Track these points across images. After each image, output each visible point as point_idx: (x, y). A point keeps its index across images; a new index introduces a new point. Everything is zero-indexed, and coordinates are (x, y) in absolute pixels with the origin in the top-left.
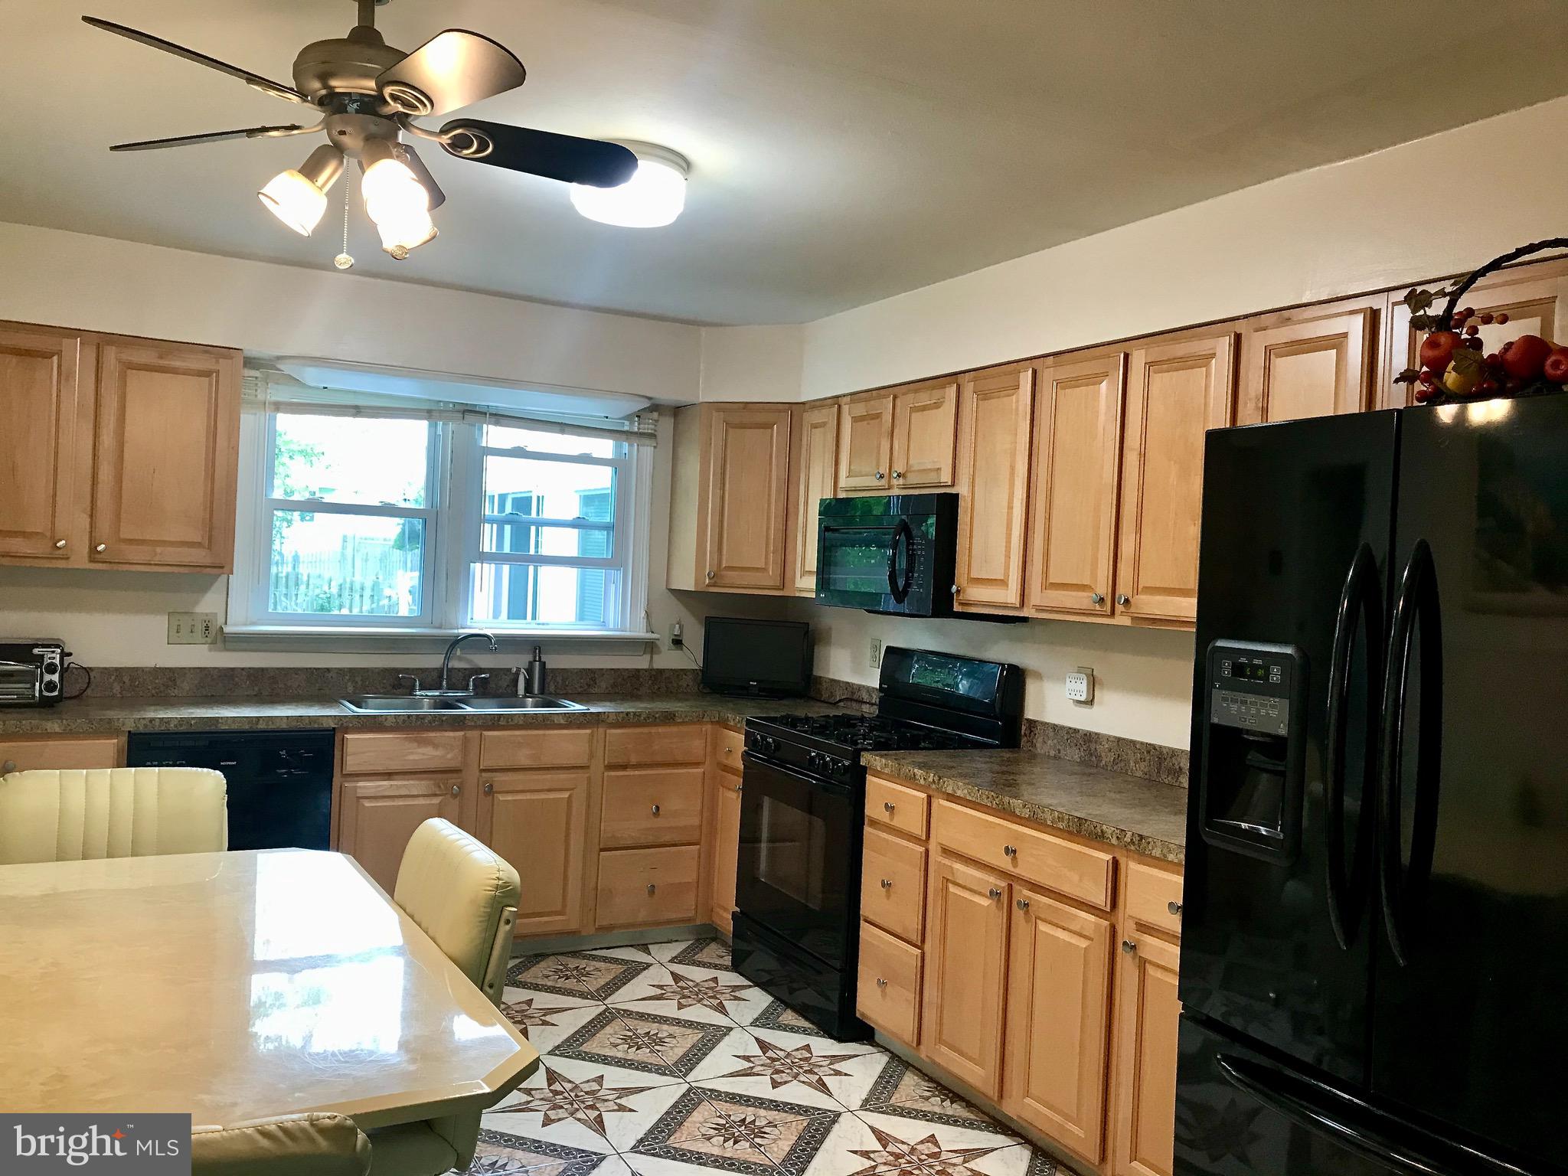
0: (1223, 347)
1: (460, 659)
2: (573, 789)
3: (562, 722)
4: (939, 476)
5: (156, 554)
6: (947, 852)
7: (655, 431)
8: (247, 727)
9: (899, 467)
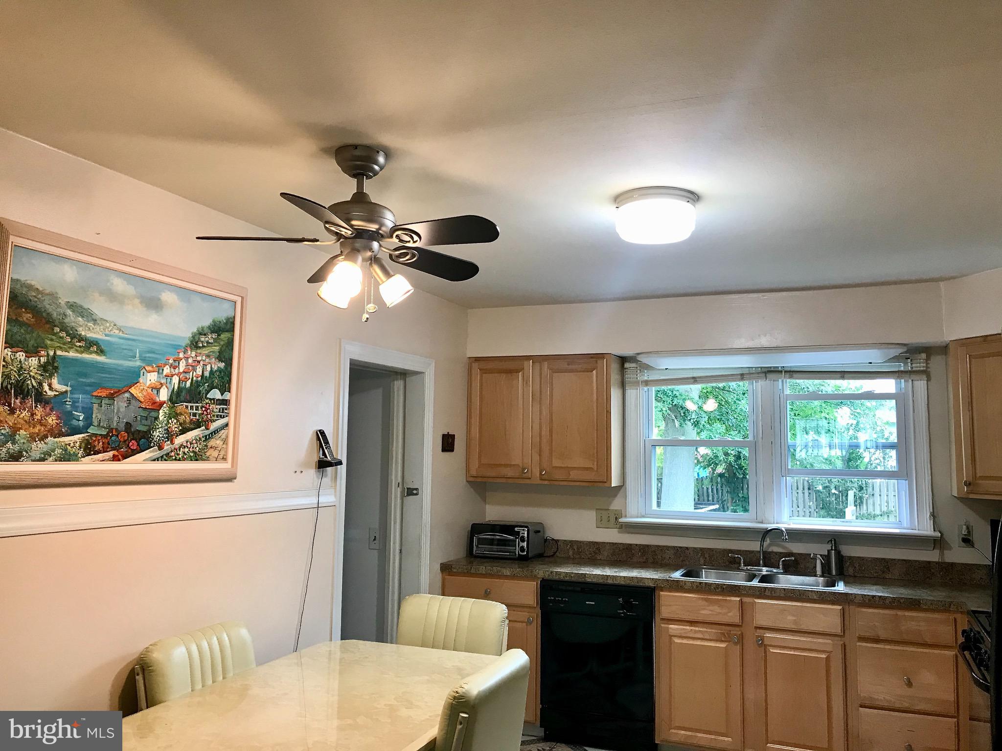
2: (830, 652)
5: (570, 475)
7: (927, 368)
8: (601, 581)
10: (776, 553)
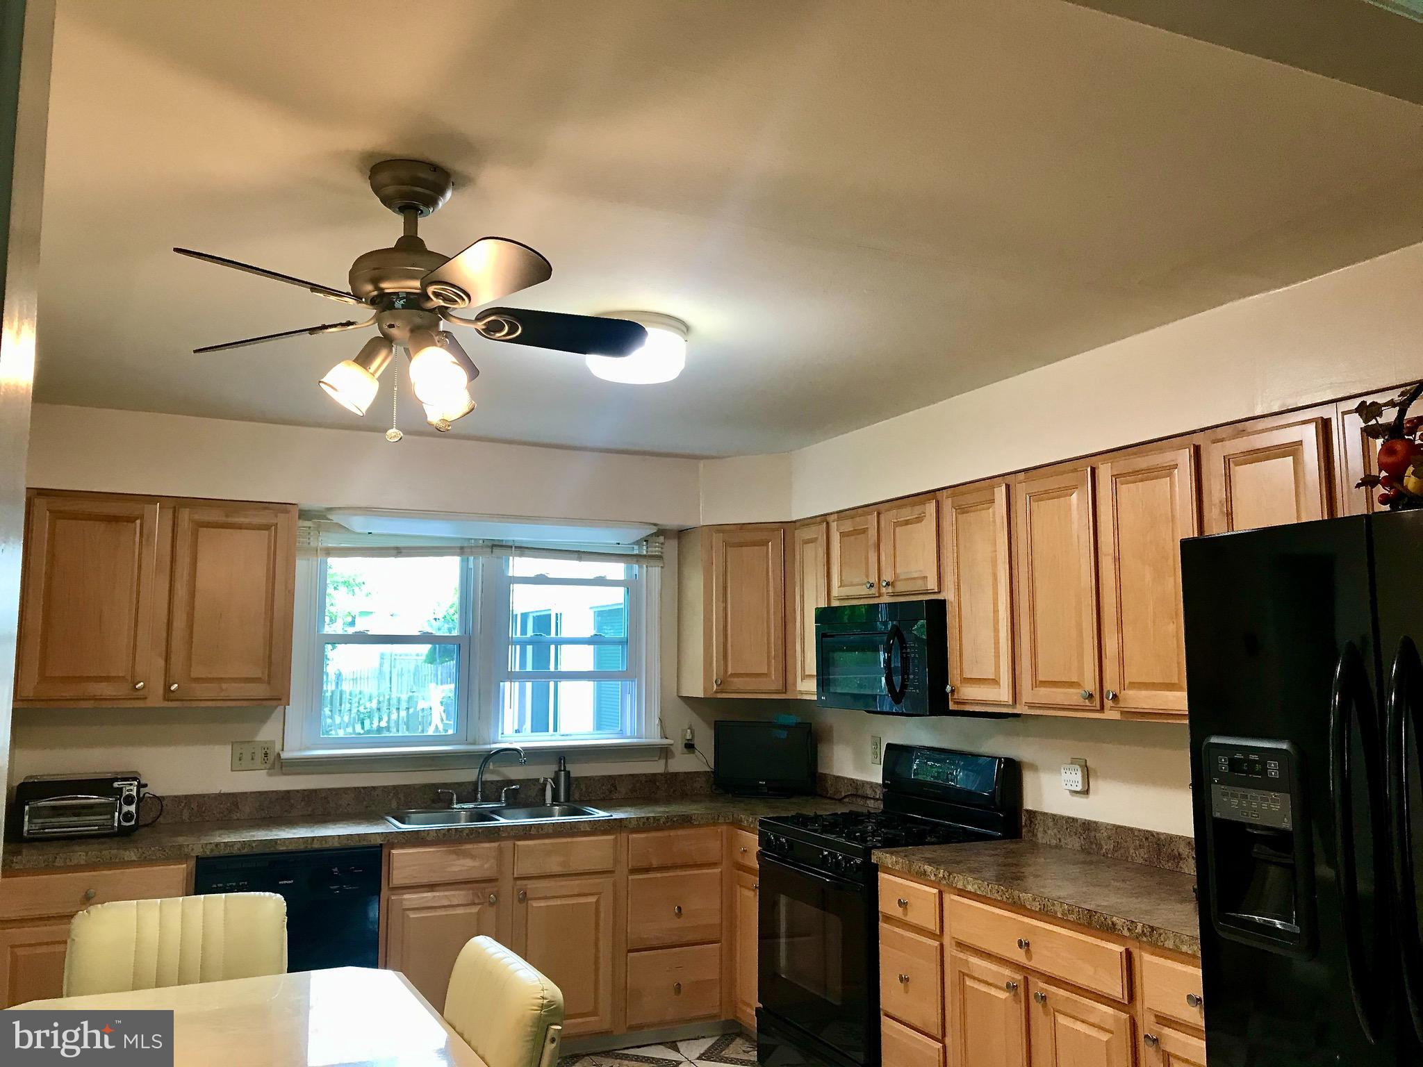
0: (1184, 457)
1: (493, 772)
2: (600, 893)
3: (588, 829)
4: (926, 584)
5: (222, 690)
6: (961, 945)
7: (662, 553)
8: (302, 847)
9: (888, 576)
10: (492, 782)
